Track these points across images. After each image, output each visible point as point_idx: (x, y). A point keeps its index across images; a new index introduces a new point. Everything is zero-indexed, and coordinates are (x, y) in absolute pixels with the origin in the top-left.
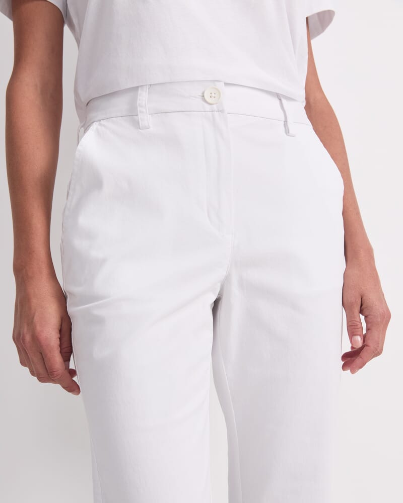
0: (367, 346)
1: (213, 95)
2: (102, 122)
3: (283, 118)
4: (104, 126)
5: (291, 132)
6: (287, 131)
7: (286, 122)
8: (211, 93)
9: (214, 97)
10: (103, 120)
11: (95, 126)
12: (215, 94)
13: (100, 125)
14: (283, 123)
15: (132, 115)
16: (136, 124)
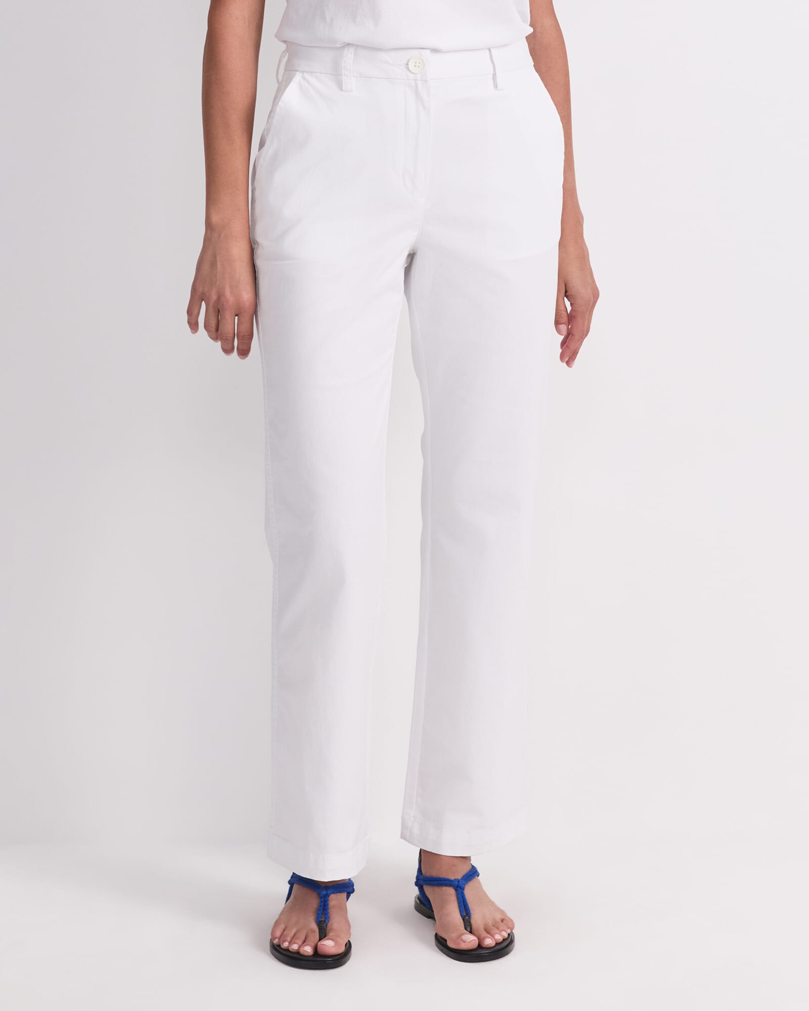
0: (572, 334)
1: (418, 64)
2: (306, 75)
3: (492, 72)
4: (308, 82)
5: (499, 86)
6: (496, 86)
7: (494, 75)
8: (416, 63)
9: (419, 67)
10: (307, 72)
11: (298, 78)
12: (419, 63)
13: (304, 78)
14: (492, 76)
15: (337, 75)
16: (340, 86)
